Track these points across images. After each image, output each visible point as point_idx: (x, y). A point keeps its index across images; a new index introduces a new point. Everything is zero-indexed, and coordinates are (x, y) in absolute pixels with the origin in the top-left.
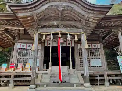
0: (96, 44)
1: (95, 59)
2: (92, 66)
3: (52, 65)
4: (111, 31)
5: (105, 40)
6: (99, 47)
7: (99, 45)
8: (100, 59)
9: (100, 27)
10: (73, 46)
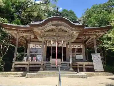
0: (80, 46)
1: (79, 55)
2: (77, 60)
3: (52, 58)
4: (90, 38)
5: (88, 42)
6: (82, 48)
7: (82, 46)
8: (82, 55)
9: (82, 35)
10: (65, 46)
